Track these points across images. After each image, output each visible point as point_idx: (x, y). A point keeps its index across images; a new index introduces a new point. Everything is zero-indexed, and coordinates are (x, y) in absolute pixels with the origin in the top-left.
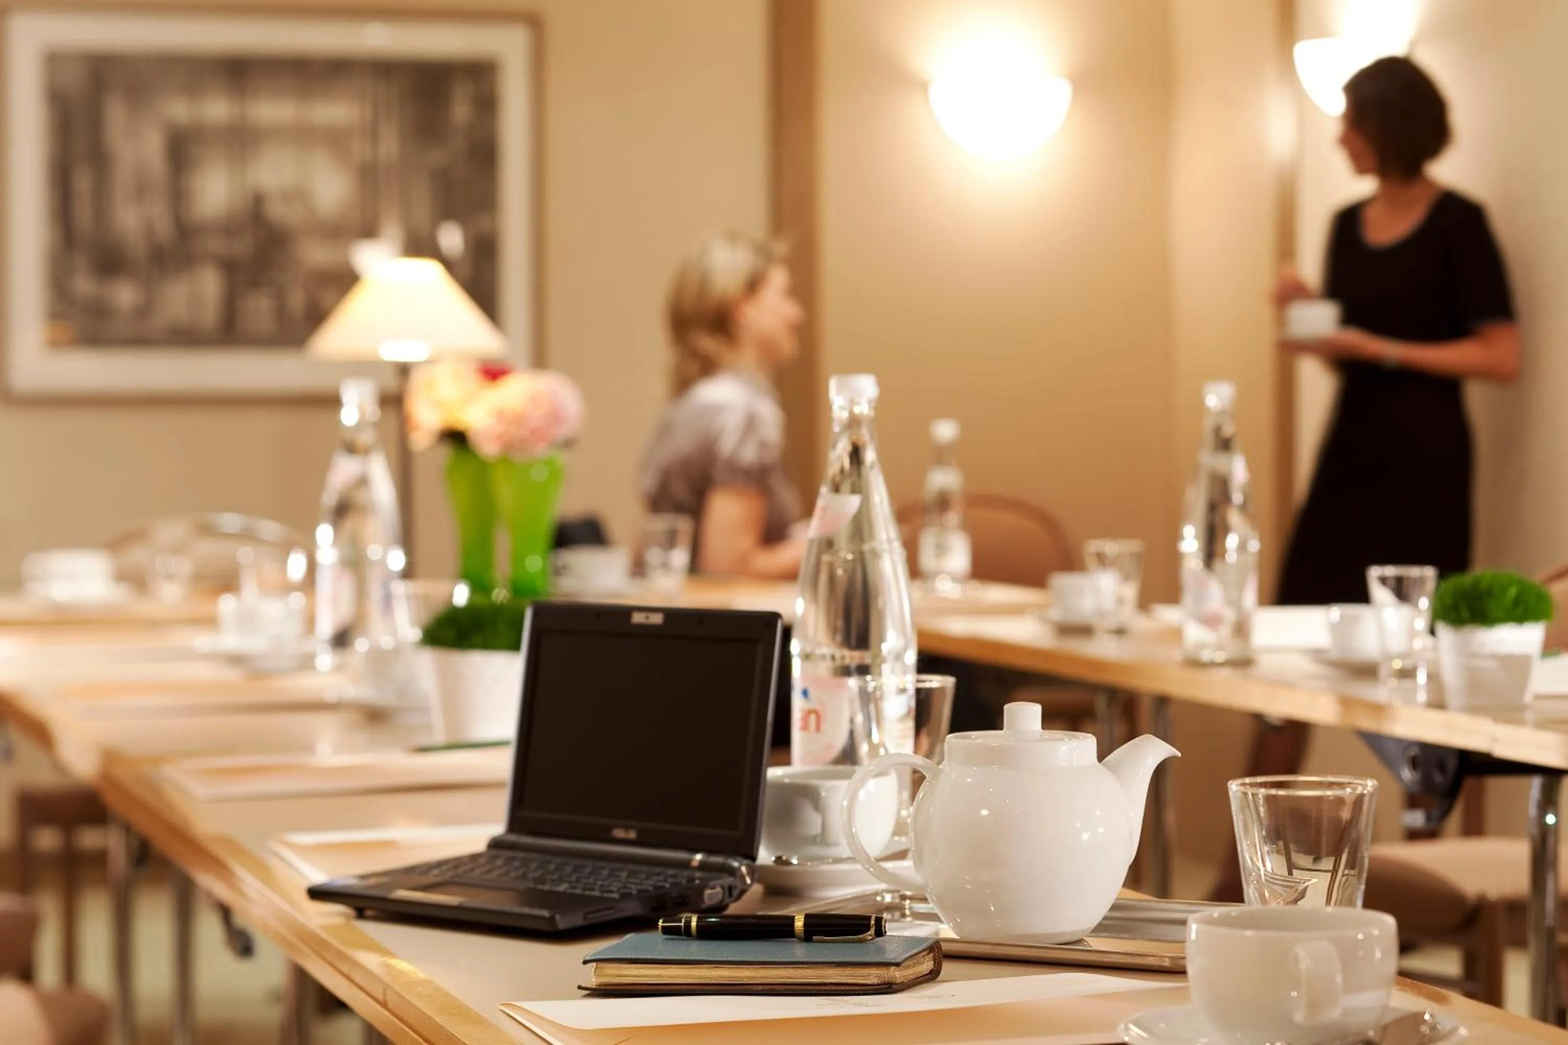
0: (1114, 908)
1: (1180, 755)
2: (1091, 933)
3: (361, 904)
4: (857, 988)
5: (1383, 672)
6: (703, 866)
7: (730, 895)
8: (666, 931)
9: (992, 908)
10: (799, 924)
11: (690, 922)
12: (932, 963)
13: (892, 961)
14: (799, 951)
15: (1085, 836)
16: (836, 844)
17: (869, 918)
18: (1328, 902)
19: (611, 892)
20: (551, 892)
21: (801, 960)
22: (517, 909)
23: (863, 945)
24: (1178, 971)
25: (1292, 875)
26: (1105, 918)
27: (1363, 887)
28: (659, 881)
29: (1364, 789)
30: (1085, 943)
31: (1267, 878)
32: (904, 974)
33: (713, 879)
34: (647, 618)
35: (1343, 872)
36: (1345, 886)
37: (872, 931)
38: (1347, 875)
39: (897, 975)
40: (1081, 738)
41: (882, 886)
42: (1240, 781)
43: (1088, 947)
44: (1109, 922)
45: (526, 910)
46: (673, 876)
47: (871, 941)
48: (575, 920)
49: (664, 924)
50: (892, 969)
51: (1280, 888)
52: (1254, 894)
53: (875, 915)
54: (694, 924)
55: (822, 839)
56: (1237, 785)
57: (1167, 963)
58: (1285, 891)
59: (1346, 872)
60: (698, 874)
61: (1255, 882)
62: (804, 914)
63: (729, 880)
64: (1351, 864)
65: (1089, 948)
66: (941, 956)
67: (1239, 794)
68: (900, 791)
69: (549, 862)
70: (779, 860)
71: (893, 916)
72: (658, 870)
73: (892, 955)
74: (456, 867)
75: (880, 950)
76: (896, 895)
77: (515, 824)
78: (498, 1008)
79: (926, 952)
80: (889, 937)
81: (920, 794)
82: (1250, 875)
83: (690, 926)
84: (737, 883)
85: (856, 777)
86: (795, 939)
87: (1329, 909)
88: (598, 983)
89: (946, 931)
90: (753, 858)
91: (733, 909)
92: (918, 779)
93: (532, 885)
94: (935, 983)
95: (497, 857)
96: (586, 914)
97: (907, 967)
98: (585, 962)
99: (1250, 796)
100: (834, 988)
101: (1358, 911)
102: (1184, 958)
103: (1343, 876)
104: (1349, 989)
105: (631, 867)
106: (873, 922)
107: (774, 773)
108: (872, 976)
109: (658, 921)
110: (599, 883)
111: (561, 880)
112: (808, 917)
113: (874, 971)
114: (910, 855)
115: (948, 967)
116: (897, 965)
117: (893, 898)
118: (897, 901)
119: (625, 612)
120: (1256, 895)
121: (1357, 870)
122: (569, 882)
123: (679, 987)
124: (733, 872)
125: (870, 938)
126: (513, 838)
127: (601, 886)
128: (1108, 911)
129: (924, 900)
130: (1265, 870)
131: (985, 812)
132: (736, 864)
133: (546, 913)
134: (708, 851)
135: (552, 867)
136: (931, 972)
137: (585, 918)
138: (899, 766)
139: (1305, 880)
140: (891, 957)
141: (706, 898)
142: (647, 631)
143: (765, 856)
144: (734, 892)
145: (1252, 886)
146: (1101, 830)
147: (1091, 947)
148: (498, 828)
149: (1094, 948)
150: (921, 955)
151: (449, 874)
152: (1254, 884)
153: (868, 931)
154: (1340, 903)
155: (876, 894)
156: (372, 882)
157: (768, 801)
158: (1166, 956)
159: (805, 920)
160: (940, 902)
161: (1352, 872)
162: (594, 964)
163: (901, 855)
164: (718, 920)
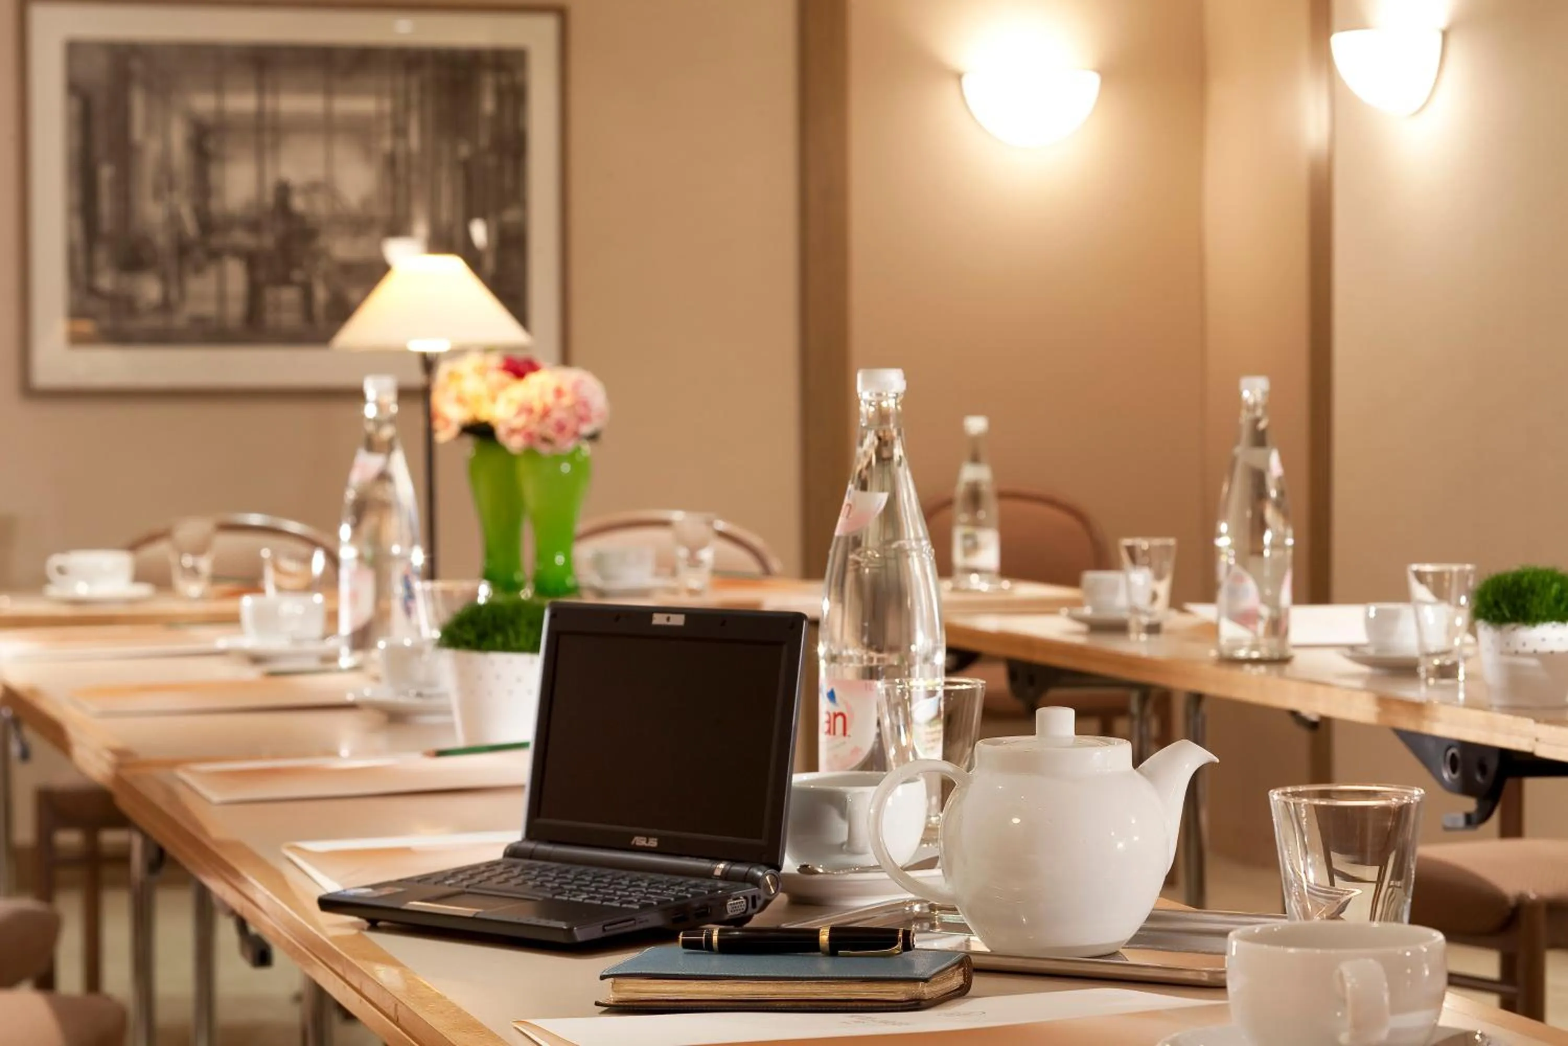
0: (1151, 918)
1: (1218, 761)
2: (1127, 944)
3: (374, 914)
4: (884, 1004)
5: (1422, 670)
6: (725, 876)
7: (754, 906)
8: (686, 945)
9: (1024, 920)
10: (824, 937)
11: (711, 936)
12: (962, 977)
13: (921, 977)
14: (825, 966)
15: (1120, 845)
16: (862, 853)
17: (897, 931)
18: (1372, 918)
19: (631, 902)
20: (568, 902)
21: (826, 975)
22: (534, 921)
23: (890, 959)
24: (1216, 986)
25: (1334, 885)
26: (1141, 929)
27: (1410, 900)
28: (682, 891)
29: (1410, 797)
30: (1120, 955)
31: (1310, 890)
32: (933, 990)
33: (737, 889)
34: (668, 619)
35: (1389, 883)
36: (1391, 899)
37: (900, 945)
38: (1394, 886)
39: (926, 991)
40: (1116, 743)
41: (911, 896)
42: (1281, 791)
43: (1123, 960)
44: (1145, 933)
45: (543, 922)
46: (696, 886)
47: (900, 956)
48: (593, 931)
49: (684, 938)
50: (920, 985)
51: (1324, 900)
52: (1296, 908)
53: (902, 928)
54: (715, 938)
55: (849, 846)
56: (1278, 794)
57: (1205, 978)
58: (1326, 902)
59: (1392, 883)
60: (720, 884)
61: (1297, 894)
62: (829, 927)
63: (751, 890)
64: (1398, 874)
65: (1127, 962)
66: (971, 971)
67: (1281, 804)
68: (929, 797)
69: (567, 872)
70: (804, 869)
71: (922, 926)
72: (680, 879)
73: (921, 968)
74: (472, 876)
75: (909, 965)
76: (925, 905)
77: (532, 832)
78: (512, 1025)
79: (956, 967)
80: (918, 951)
81: (950, 801)
82: (1292, 885)
83: (712, 939)
84: (760, 892)
85: (883, 784)
86: (820, 953)
87: (1375, 924)
88: (617, 1000)
89: (978, 944)
90: (779, 868)
91: (758, 921)
92: (947, 787)
93: (550, 896)
94: (964, 998)
95: (515, 866)
96: (604, 926)
97: (937, 982)
98: (603, 978)
99: (1292, 805)
100: (859, 1004)
101: (1405, 927)
102: (1224, 972)
103: (1389, 887)
104: (1397, 1008)
105: (652, 876)
106: (900, 935)
107: (799, 779)
108: (899, 992)
109: (679, 935)
110: (619, 893)
111: (579, 890)
112: (833, 930)
113: (902, 987)
114: (939, 864)
115: (978, 982)
116: (926, 980)
117: (922, 908)
118: (927, 911)
119: (647, 613)
120: (1299, 909)
121: (1403, 880)
122: (588, 892)
123: (699, 1003)
124: (756, 882)
125: (898, 952)
126: (531, 845)
127: (620, 897)
128: (1145, 922)
129: (954, 910)
130: (1308, 882)
131: (1016, 821)
132: (760, 874)
133: (563, 925)
134: (733, 860)
135: (570, 876)
136: (961, 986)
137: (604, 930)
138: (928, 773)
139: (1348, 891)
140: (919, 972)
141: (729, 908)
142: (668, 633)
143: (790, 865)
144: (757, 904)
145: (1294, 898)
146: (1136, 838)
147: (1127, 960)
148: (516, 835)
149: (1131, 961)
150: (950, 969)
151: (465, 883)
152: (1296, 896)
153: (896, 944)
154: (1385, 918)
155: (904, 903)
156: (385, 891)
157: (793, 809)
158: (1204, 971)
159: (830, 934)
160: (971, 914)
161: (1398, 883)
162: (611, 980)
163: (930, 864)
164: (741, 933)
